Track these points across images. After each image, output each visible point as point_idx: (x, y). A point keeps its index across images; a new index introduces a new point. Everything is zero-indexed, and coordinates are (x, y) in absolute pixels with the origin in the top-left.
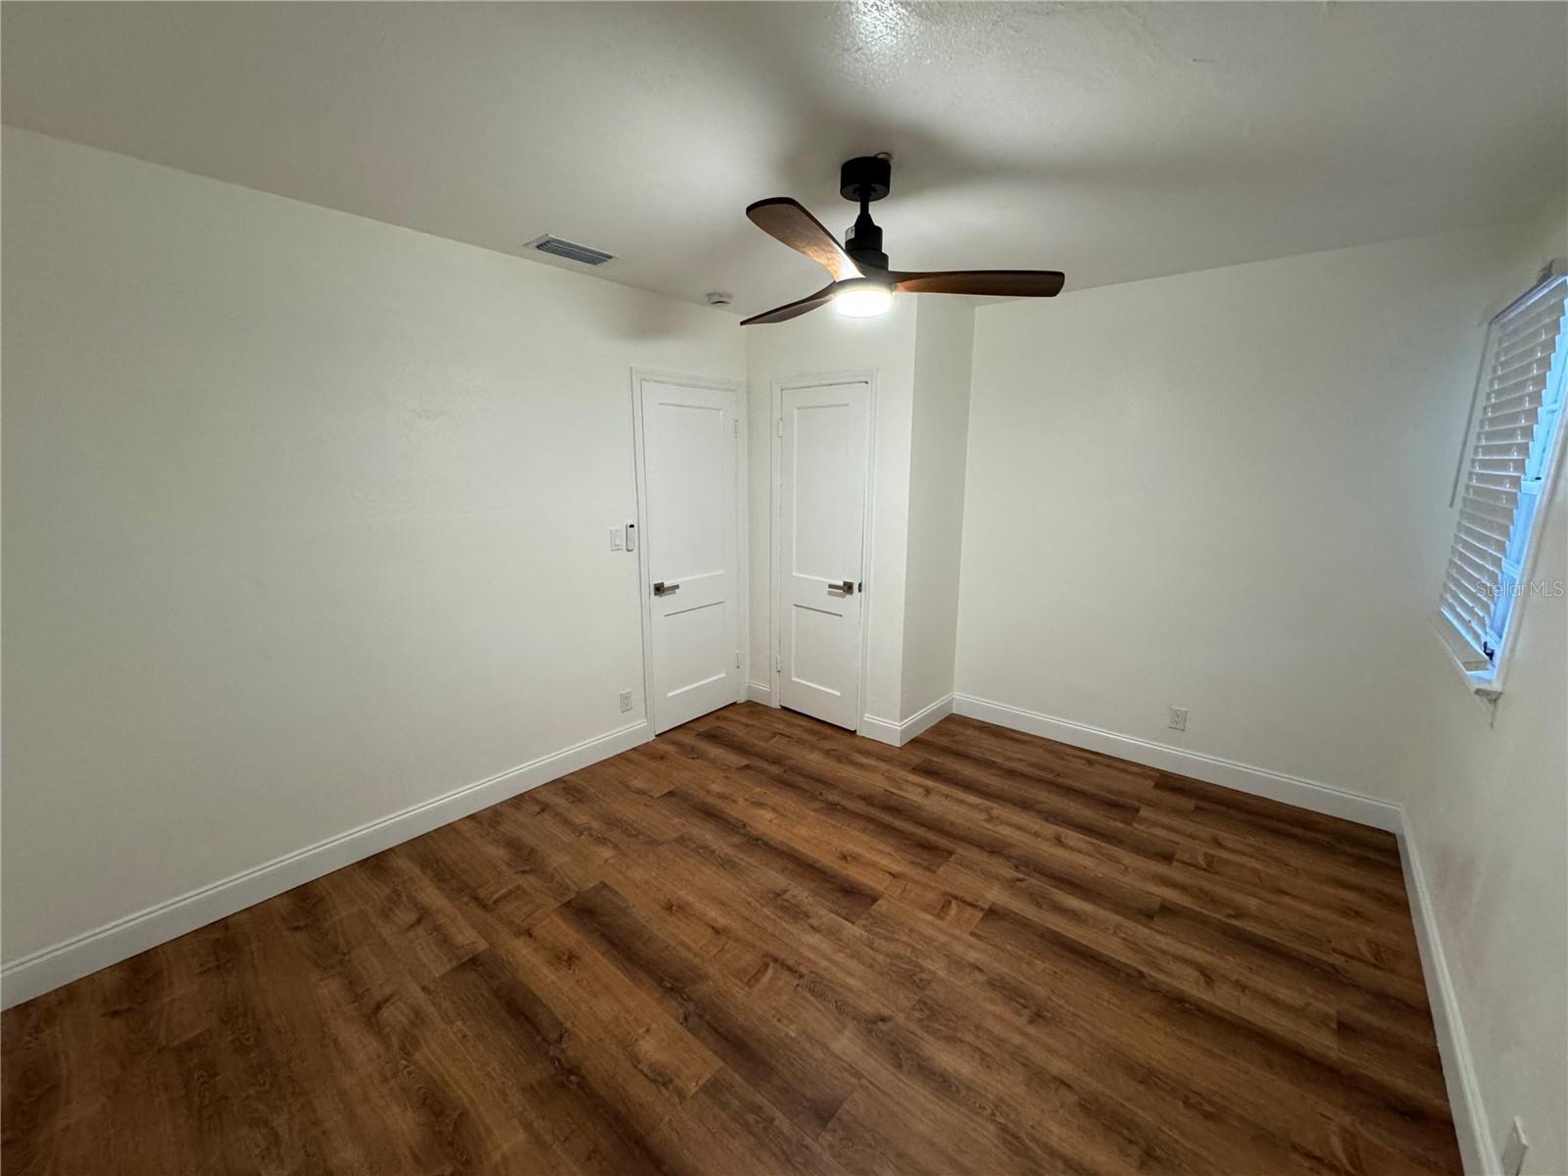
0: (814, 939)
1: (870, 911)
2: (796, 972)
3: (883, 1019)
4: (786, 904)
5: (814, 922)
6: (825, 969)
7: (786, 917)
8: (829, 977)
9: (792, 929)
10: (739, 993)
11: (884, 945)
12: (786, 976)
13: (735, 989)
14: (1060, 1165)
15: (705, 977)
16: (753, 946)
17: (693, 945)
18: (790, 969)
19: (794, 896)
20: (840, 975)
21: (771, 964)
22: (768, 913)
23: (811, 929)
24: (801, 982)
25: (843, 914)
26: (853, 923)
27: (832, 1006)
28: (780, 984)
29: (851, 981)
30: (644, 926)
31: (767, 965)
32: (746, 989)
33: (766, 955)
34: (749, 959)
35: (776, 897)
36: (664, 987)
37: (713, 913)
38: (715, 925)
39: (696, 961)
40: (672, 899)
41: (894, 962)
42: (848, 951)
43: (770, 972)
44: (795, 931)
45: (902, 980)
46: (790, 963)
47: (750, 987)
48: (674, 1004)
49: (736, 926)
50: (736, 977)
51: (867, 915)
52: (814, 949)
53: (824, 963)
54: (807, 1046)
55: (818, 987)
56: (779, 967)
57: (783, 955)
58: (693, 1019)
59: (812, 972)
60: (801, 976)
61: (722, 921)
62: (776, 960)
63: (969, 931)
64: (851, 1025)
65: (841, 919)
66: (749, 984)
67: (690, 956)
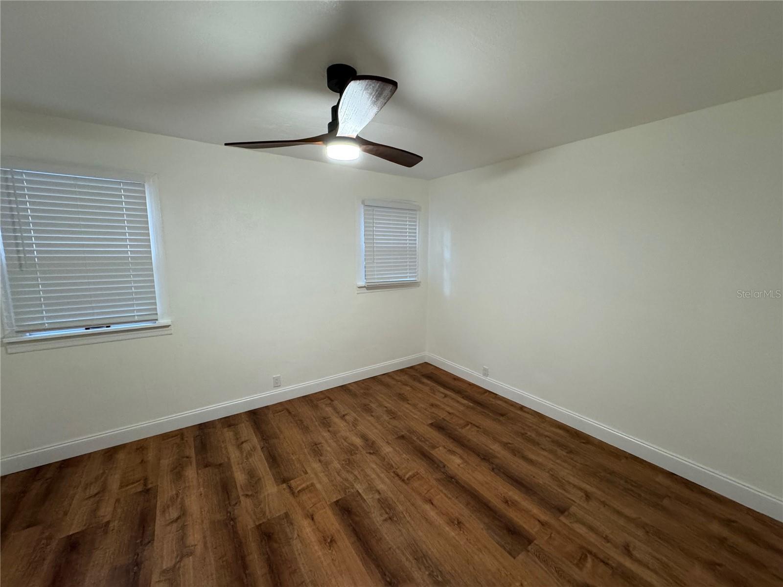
0: (381, 486)
1: (343, 496)
2: (396, 474)
3: (370, 453)
4: (388, 510)
5: (377, 496)
6: (383, 472)
7: (391, 502)
8: (382, 469)
9: (390, 494)
10: (422, 471)
11: (351, 478)
12: (400, 474)
13: (424, 472)
14: (347, 421)
15: (438, 480)
16: (413, 489)
17: (444, 496)
18: (398, 475)
19: (381, 515)
20: (378, 470)
21: (406, 479)
22: (400, 506)
23: (381, 492)
24: (394, 470)
25: (359, 497)
26: (358, 491)
27: (386, 460)
28: (404, 471)
29: (374, 466)
30: (472, 513)
31: (408, 479)
32: (419, 472)
33: (407, 484)
34: (416, 484)
35: (392, 516)
36: (455, 479)
37: (432, 514)
38: (431, 506)
39: (441, 488)
40: (458, 529)
41: (351, 470)
42: (368, 478)
43: (407, 476)
44: (389, 493)
45: (353, 463)
46: (397, 478)
47: (417, 472)
48: (449, 472)
49: (419, 502)
50: (423, 478)
51: (348, 494)
52: (383, 482)
53: (382, 475)
54: (400, 451)
55: (389, 467)
56: (403, 477)
57: (399, 482)
58: (442, 466)
59: (389, 473)
60: (394, 472)
61: (427, 507)
62: (403, 481)
63: (307, 475)
64: (383, 454)
65: (362, 494)
66: (418, 474)
67: (444, 491)
